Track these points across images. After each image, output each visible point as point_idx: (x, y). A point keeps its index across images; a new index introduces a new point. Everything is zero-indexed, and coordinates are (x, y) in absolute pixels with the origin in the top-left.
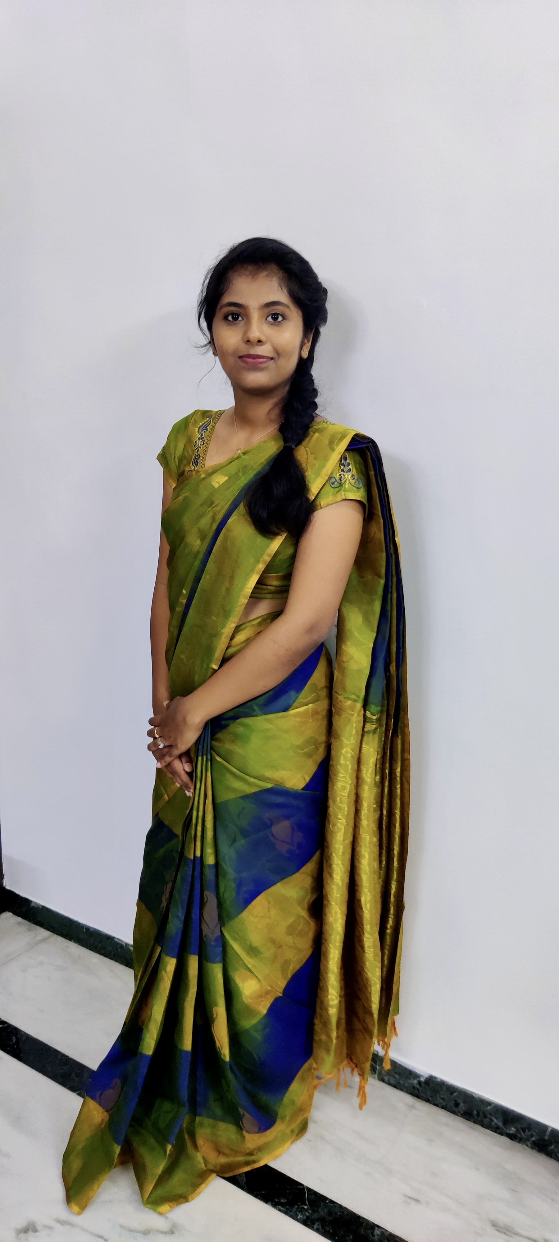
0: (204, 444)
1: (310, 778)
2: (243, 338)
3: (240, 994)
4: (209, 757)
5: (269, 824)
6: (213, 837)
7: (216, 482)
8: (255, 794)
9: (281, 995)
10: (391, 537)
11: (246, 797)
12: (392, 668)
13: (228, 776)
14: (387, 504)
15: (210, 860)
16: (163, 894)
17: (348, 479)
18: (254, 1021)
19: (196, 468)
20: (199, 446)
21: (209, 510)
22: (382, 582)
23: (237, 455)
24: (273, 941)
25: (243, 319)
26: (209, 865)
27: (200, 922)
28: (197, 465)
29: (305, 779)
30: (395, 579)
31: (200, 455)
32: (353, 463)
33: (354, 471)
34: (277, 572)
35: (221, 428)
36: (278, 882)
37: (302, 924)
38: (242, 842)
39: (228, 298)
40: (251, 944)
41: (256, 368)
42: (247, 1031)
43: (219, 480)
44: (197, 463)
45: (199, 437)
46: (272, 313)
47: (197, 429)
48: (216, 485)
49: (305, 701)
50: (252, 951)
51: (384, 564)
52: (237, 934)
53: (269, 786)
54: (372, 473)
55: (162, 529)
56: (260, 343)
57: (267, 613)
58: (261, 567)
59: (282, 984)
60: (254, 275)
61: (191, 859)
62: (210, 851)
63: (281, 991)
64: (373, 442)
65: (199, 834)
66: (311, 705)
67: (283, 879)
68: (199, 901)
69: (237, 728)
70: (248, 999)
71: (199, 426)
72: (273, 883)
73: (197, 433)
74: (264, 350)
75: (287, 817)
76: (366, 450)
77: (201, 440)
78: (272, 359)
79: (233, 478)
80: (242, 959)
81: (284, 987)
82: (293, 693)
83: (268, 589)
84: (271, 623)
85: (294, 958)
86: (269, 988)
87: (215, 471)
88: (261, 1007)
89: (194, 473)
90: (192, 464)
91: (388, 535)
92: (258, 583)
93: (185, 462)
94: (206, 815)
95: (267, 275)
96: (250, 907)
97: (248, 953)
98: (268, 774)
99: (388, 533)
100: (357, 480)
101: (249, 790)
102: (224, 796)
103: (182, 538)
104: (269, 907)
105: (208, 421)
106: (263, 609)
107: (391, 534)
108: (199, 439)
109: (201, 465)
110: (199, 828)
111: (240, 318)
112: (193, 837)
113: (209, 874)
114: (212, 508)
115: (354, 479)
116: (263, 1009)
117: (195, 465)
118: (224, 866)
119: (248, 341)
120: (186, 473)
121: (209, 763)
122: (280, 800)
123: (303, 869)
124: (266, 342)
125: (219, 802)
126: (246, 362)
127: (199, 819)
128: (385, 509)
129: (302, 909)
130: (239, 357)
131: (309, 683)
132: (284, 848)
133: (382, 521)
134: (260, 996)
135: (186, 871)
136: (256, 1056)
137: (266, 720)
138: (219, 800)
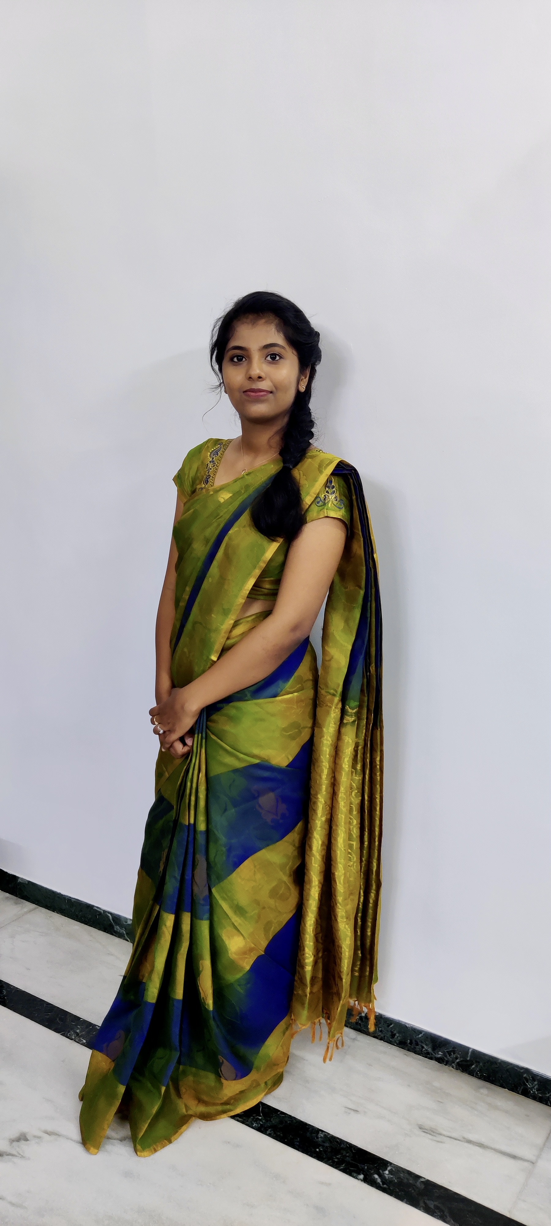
0: (214, 466)
1: (293, 758)
2: (246, 375)
3: (226, 949)
4: (204, 735)
5: (257, 795)
6: (205, 807)
7: (222, 498)
8: (245, 768)
9: (264, 954)
10: (370, 553)
11: (236, 771)
12: (372, 669)
13: (221, 752)
14: (366, 524)
15: (202, 827)
16: (161, 860)
17: (331, 500)
18: (239, 976)
19: (206, 486)
20: (211, 467)
21: (214, 521)
22: (362, 592)
23: (242, 476)
24: (257, 902)
25: (246, 360)
26: (201, 832)
27: (192, 882)
28: (207, 484)
29: (288, 759)
30: (373, 590)
31: (210, 475)
32: (337, 486)
33: (337, 495)
34: (271, 577)
35: (229, 454)
36: (264, 848)
37: (283, 888)
38: (232, 811)
39: (233, 343)
40: (238, 903)
41: (258, 400)
42: (231, 985)
43: (224, 497)
44: (207, 482)
45: (211, 460)
46: (270, 353)
47: (209, 453)
48: (222, 501)
49: (292, 690)
50: (239, 910)
51: (364, 576)
52: (226, 894)
53: (257, 761)
54: (354, 497)
55: (173, 537)
56: (261, 379)
57: (261, 611)
58: (257, 572)
59: (264, 943)
60: (254, 323)
61: (186, 825)
62: (202, 818)
63: (263, 949)
64: (355, 470)
65: (193, 803)
66: (296, 694)
67: (268, 845)
68: (191, 863)
69: (231, 709)
70: (234, 955)
71: (211, 451)
72: (260, 849)
73: (209, 457)
74: (264, 385)
75: (272, 790)
76: (348, 475)
77: (212, 463)
78: (271, 392)
79: (236, 495)
80: (229, 918)
81: (266, 946)
82: (280, 683)
83: (262, 591)
84: (262, 621)
85: (275, 920)
86: (253, 946)
87: (222, 488)
88: (245, 963)
89: (204, 491)
90: (203, 483)
91: (367, 552)
92: (254, 586)
93: (198, 482)
94: (199, 787)
95: (266, 322)
96: (239, 870)
97: (235, 912)
98: (256, 751)
99: (367, 549)
100: (339, 501)
101: (239, 765)
102: (217, 770)
103: (190, 545)
104: (255, 871)
105: (219, 447)
106: (257, 608)
107: (370, 551)
108: (210, 462)
109: (211, 483)
110: (193, 798)
111: (244, 359)
112: (187, 805)
113: (201, 840)
114: (217, 519)
115: (337, 500)
116: (247, 965)
117: (205, 484)
118: (216, 832)
119: (250, 378)
120: (197, 490)
121: (204, 741)
122: (266, 774)
123: (286, 838)
124: (266, 378)
125: (211, 776)
126: (249, 396)
127: (193, 790)
128: (365, 528)
129: (284, 874)
130: (244, 392)
131: (296, 674)
132: (269, 818)
133: (362, 539)
134: (244, 953)
135: (181, 836)
136: (237, 1009)
137: (256, 704)
138: (212, 774)
